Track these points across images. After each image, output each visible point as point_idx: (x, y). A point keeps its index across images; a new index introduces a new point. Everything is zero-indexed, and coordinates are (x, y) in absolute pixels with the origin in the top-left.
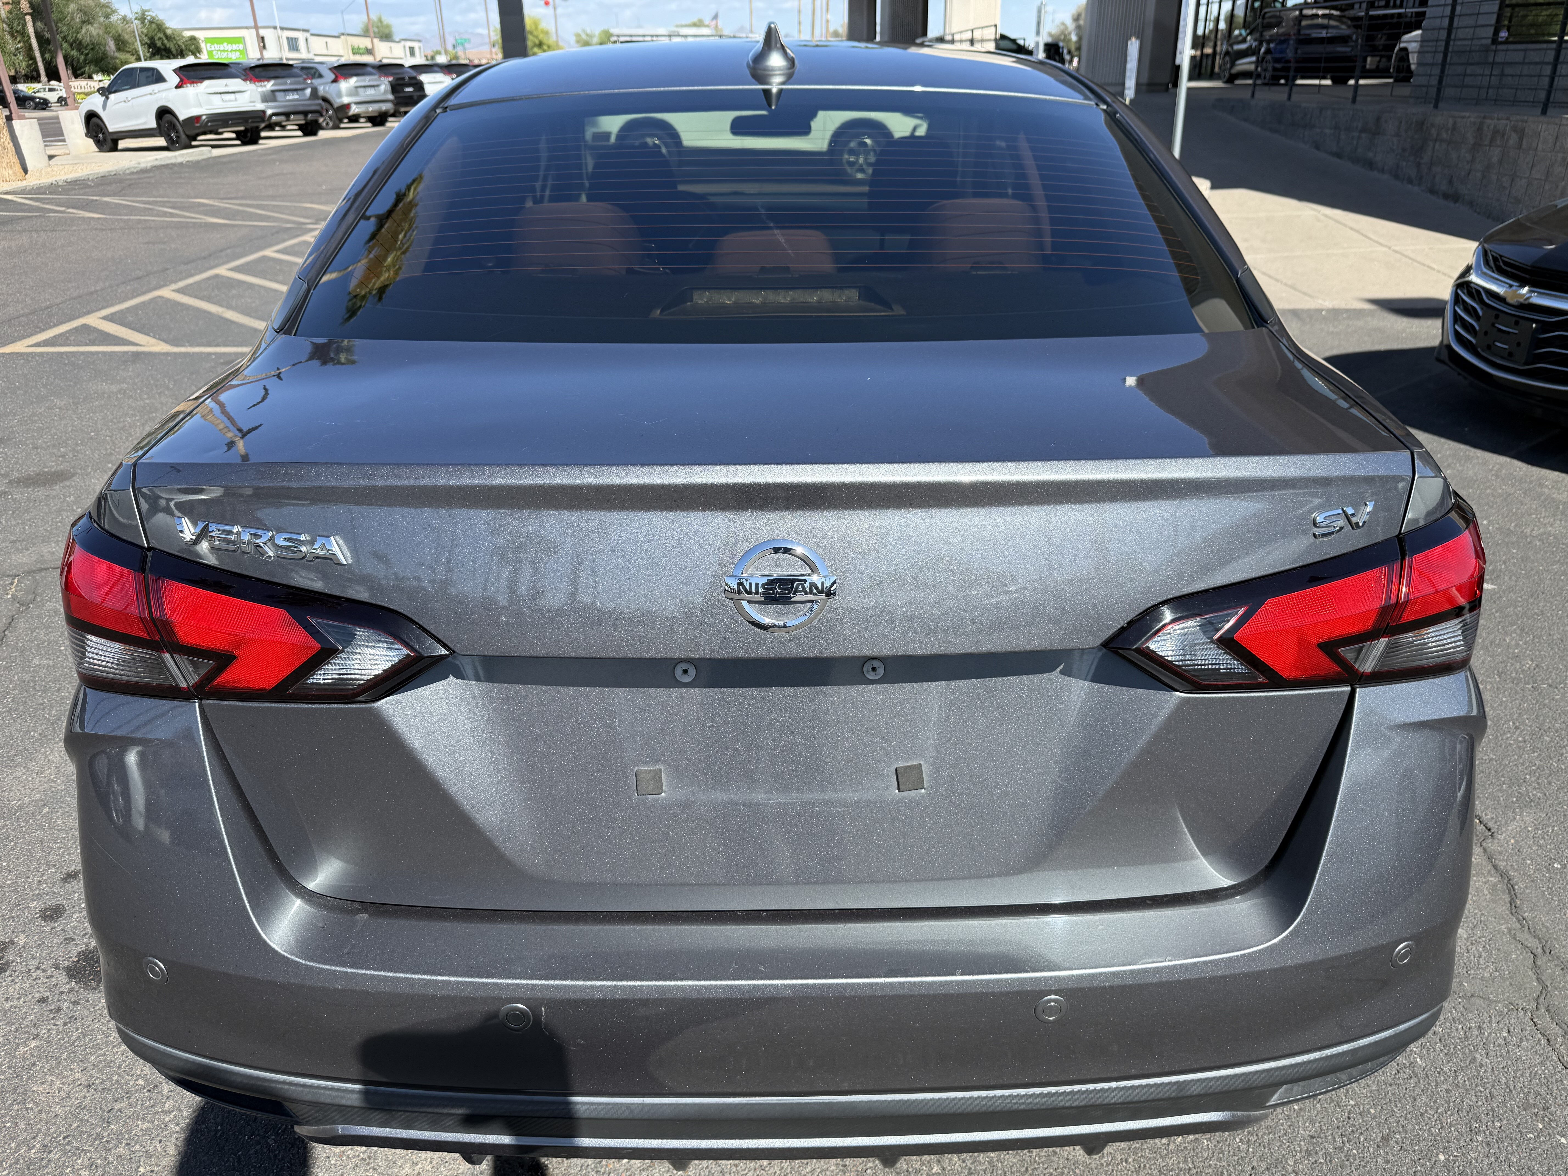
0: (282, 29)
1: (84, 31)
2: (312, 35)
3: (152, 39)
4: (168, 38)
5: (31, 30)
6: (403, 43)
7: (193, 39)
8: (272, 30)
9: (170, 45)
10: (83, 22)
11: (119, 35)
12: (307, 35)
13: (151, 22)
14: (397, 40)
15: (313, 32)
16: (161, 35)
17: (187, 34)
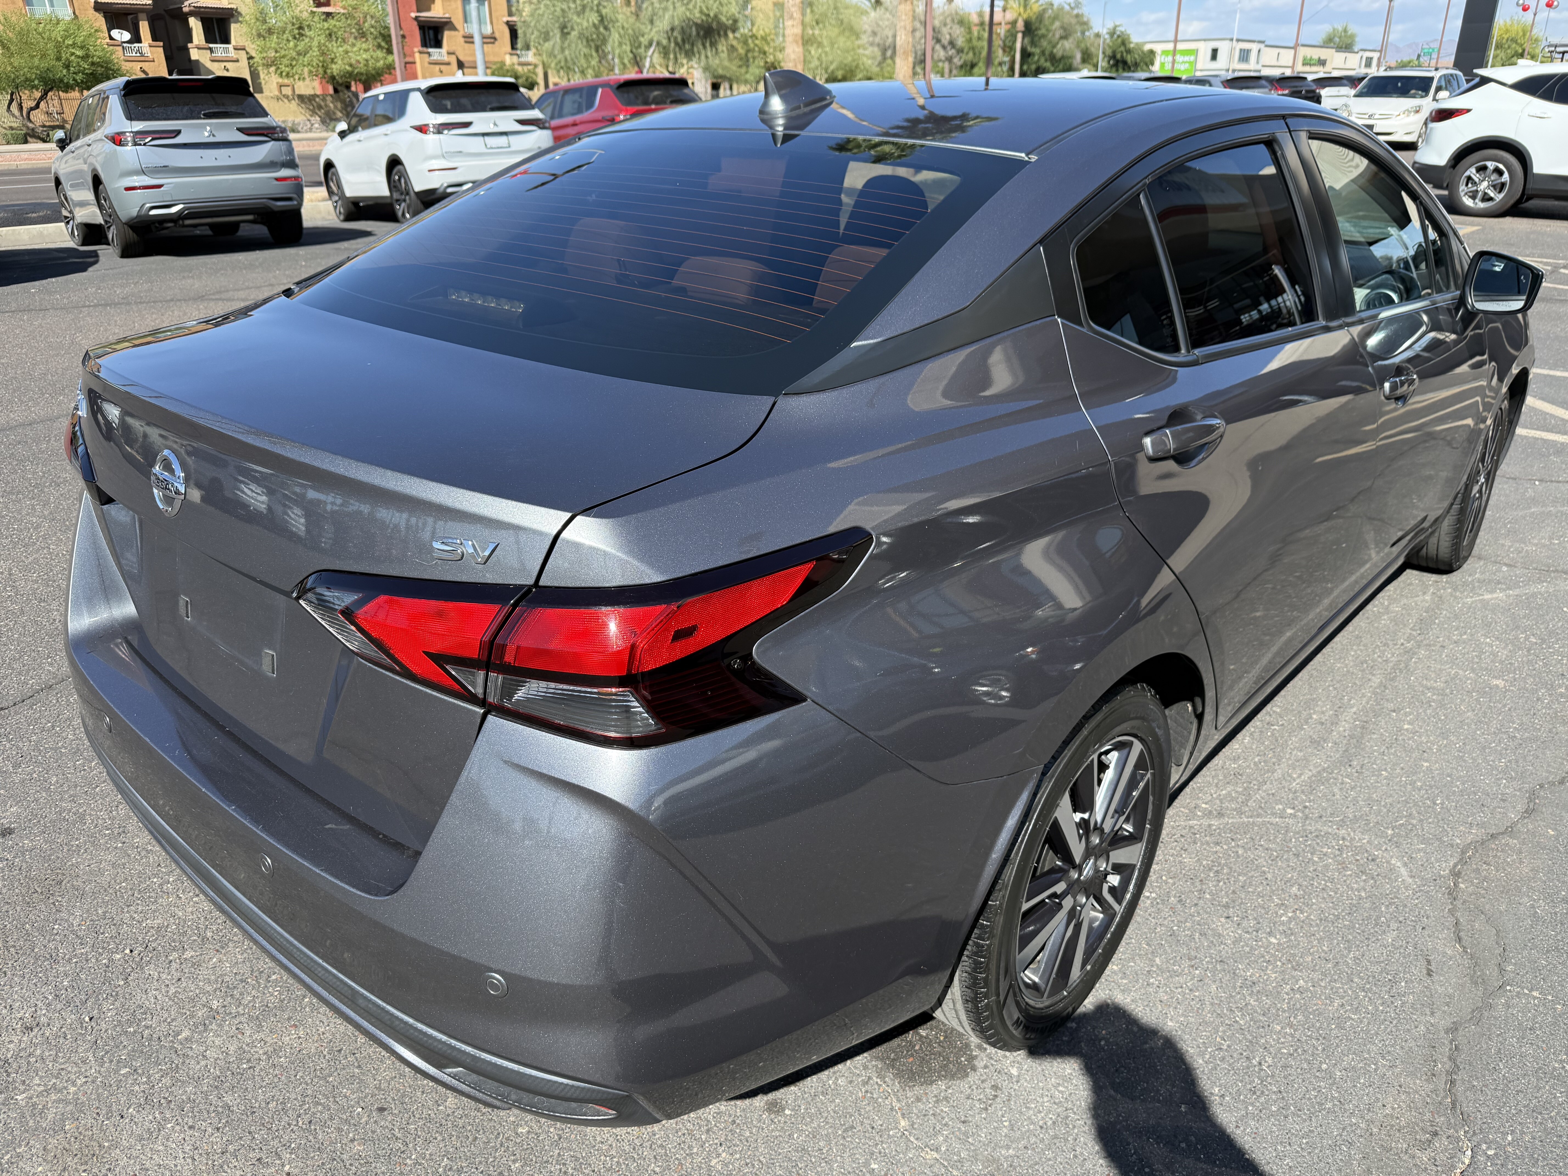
0: (1238, 40)
1: (1059, 46)
2: (1267, 46)
3: (1114, 53)
4: (1129, 51)
5: (1018, 46)
6: (1361, 53)
7: (1152, 52)
8: (1228, 42)
9: (1129, 58)
10: (1062, 38)
11: (1087, 49)
12: (1262, 46)
13: (1119, 36)
14: (1356, 50)
15: (1267, 43)
16: (1122, 49)
17: (1147, 47)
